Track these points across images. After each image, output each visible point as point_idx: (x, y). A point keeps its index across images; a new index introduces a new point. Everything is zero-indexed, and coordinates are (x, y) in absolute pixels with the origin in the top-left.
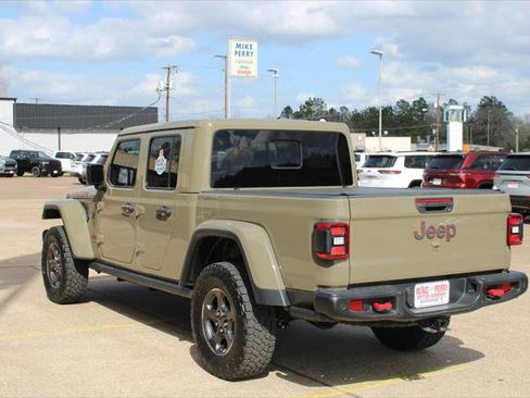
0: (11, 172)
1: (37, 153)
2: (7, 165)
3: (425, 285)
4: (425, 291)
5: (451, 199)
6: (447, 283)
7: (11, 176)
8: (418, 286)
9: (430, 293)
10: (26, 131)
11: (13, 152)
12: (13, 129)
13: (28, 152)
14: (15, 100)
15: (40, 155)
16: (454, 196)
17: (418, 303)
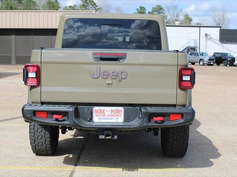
0: (212, 63)
1: (227, 54)
2: (209, 60)
3: (102, 108)
4: (103, 112)
5: (125, 54)
6: (121, 109)
7: (212, 65)
8: (96, 108)
9: (106, 114)
10: (225, 43)
11: (215, 53)
12: (219, 42)
13: (222, 54)
14: (220, 27)
15: (228, 55)
16: (127, 52)
17: (96, 119)
